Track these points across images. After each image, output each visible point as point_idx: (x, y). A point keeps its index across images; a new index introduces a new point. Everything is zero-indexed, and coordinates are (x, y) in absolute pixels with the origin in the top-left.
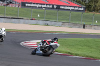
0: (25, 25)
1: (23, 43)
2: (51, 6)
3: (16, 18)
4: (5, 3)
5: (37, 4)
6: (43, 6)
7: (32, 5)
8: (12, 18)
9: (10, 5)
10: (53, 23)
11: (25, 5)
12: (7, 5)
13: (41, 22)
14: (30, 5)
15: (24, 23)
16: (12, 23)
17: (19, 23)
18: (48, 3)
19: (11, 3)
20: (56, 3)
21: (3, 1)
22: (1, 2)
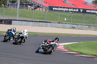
0: (52, 28)
2: (77, 10)
3: (44, 22)
4: (33, 7)
5: (64, 8)
6: (70, 10)
7: (59, 9)
8: (39, 22)
9: (38, 9)
10: (79, 26)
11: (52, 9)
12: (35, 9)
13: (67, 25)
14: (57, 9)
15: (51, 26)
16: (39, 26)
17: (46, 26)
18: (74, 7)
19: (38, 7)
20: (82, 7)
21: (31, 5)
22: (29, 7)
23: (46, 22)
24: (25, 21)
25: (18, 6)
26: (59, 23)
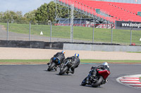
0: (121, 53)
1: (120, 78)
4: (93, 23)
5: (138, 23)
7: (132, 25)
8: (103, 44)
9: (101, 25)
11: (121, 26)
12: (96, 25)
14: (128, 25)
15: (120, 51)
16: (103, 50)
17: (113, 51)
19: (101, 22)
21: (90, 20)
22: (88, 22)
23: (112, 44)
24: (83, 43)
25: (72, 22)
26: (132, 45)
